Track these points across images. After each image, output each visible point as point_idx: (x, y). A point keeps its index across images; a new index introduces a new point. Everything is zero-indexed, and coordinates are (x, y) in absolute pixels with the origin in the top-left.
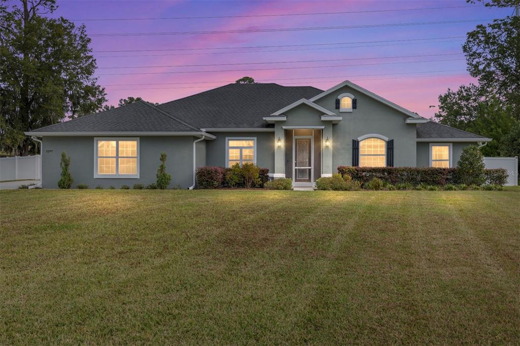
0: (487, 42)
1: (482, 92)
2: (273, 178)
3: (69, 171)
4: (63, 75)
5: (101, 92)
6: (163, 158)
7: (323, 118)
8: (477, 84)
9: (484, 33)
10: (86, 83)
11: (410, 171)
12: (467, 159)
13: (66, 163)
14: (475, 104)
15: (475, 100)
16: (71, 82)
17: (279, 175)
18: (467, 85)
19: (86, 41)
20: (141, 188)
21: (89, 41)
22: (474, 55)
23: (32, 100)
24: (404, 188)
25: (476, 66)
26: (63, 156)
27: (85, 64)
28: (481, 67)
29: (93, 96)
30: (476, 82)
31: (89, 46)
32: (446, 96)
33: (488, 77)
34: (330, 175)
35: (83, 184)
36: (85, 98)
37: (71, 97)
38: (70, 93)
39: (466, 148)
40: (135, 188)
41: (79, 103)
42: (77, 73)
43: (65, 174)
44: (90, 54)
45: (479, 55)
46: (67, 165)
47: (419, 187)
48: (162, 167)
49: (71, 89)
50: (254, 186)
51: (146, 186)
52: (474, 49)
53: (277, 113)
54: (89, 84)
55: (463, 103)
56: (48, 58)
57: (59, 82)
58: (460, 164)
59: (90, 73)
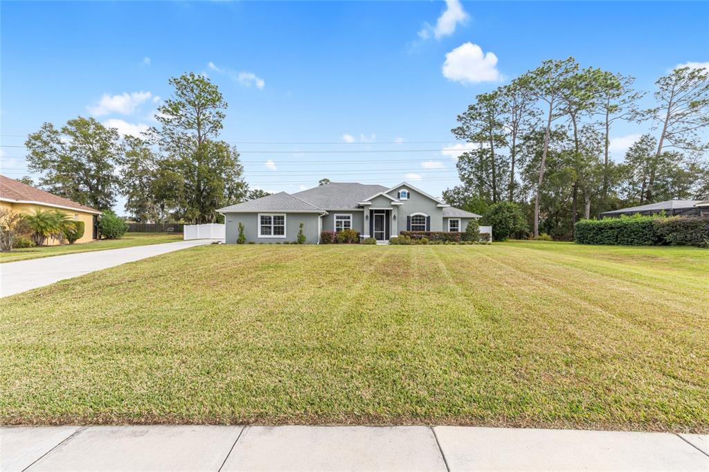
0: (469, 163)
1: (466, 190)
2: (363, 238)
3: (243, 233)
4: (223, 175)
5: (246, 186)
6: (301, 226)
7: (392, 203)
8: (464, 186)
9: (468, 157)
10: (237, 180)
11: (440, 234)
12: (471, 227)
13: (241, 228)
14: (462, 197)
15: (462, 194)
16: (229, 180)
17: (367, 236)
18: (459, 186)
19: (237, 156)
20: (288, 243)
21: (239, 155)
22: (462, 169)
23: (203, 190)
24: (439, 243)
25: (463, 176)
26: (240, 224)
27: (236, 169)
28: (466, 176)
29: (242, 188)
30: (463, 184)
31: (239, 158)
32: (447, 192)
33: (470, 182)
34: (397, 236)
35: (251, 241)
36: (236, 189)
37: (228, 189)
38: (227, 186)
39: (470, 221)
40: (285, 243)
41: (233, 192)
42: (232, 175)
43: (241, 235)
44: (239, 163)
45: (465, 169)
46: (242, 230)
47: (447, 242)
48: (301, 231)
49: (227, 184)
50: (353, 242)
51: (291, 242)
52: (463, 165)
53: (366, 200)
54: (240, 181)
55: (456, 196)
56: (213, 165)
57: (220, 179)
58: (467, 230)
59: (239, 175)
